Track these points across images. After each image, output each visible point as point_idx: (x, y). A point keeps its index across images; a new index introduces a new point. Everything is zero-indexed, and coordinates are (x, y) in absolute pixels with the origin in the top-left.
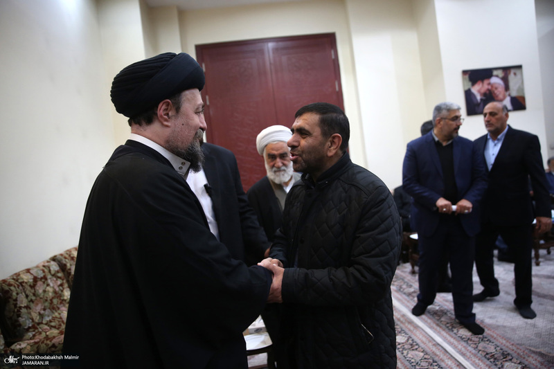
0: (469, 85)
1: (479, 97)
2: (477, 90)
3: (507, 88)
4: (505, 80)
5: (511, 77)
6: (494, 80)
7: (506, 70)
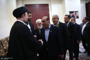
0: (70, 14)
1: (71, 16)
2: (71, 15)
3: (76, 15)
4: (76, 13)
5: (77, 13)
6: (74, 13)
7: (76, 12)
